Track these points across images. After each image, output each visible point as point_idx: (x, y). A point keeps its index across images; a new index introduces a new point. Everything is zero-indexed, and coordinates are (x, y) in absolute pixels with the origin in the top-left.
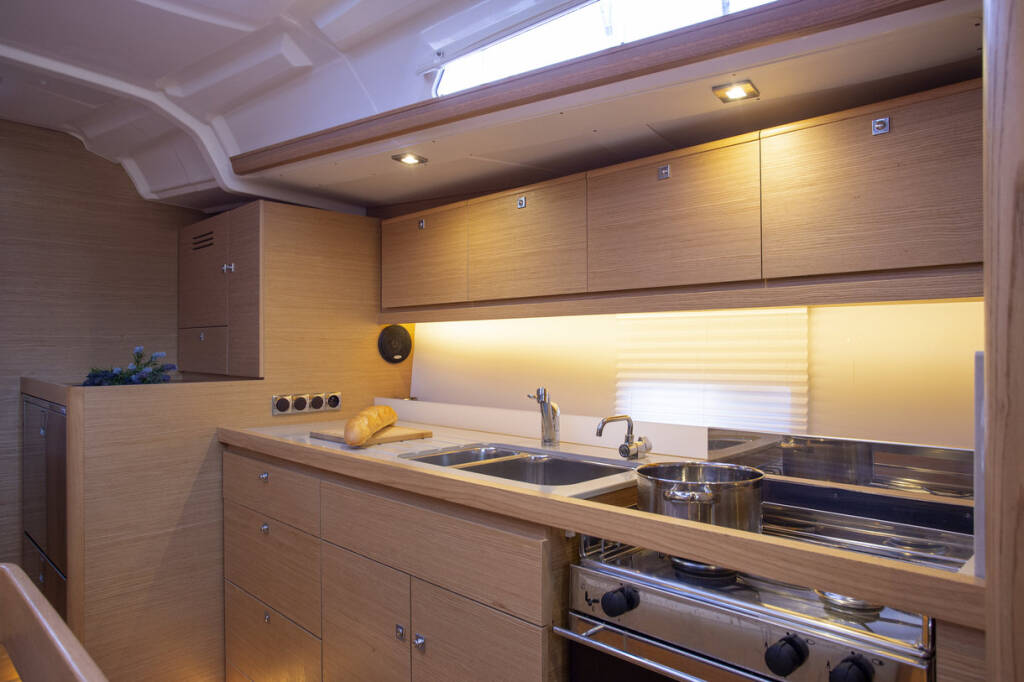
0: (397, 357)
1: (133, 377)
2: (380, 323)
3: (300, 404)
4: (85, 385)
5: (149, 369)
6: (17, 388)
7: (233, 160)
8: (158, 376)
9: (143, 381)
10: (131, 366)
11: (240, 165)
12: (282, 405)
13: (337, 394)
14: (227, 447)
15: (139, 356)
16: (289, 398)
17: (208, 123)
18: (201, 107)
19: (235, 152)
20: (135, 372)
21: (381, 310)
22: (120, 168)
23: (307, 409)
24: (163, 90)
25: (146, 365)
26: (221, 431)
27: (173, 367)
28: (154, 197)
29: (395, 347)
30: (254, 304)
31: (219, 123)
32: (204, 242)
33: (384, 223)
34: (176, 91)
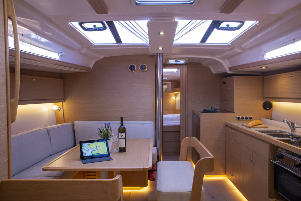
0: (268, 109)
1: (211, 111)
2: (263, 101)
3: (246, 118)
4: (203, 112)
5: (213, 110)
6: (192, 111)
7: (229, 68)
8: (215, 111)
9: (212, 112)
10: (210, 109)
11: (230, 69)
12: (238, 118)
13: (252, 117)
14: (227, 126)
15: (212, 107)
16: (248, 117)
17: (224, 61)
18: (223, 58)
19: (230, 66)
20: (211, 110)
21: (264, 98)
22: (209, 68)
23: (244, 119)
24: (216, 56)
25: (213, 109)
26: (226, 123)
27: (217, 109)
28: (215, 73)
29: (268, 106)
30: (233, 97)
31: (226, 61)
32: (225, 82)
33: (264, 77)
34: (218, 56)
